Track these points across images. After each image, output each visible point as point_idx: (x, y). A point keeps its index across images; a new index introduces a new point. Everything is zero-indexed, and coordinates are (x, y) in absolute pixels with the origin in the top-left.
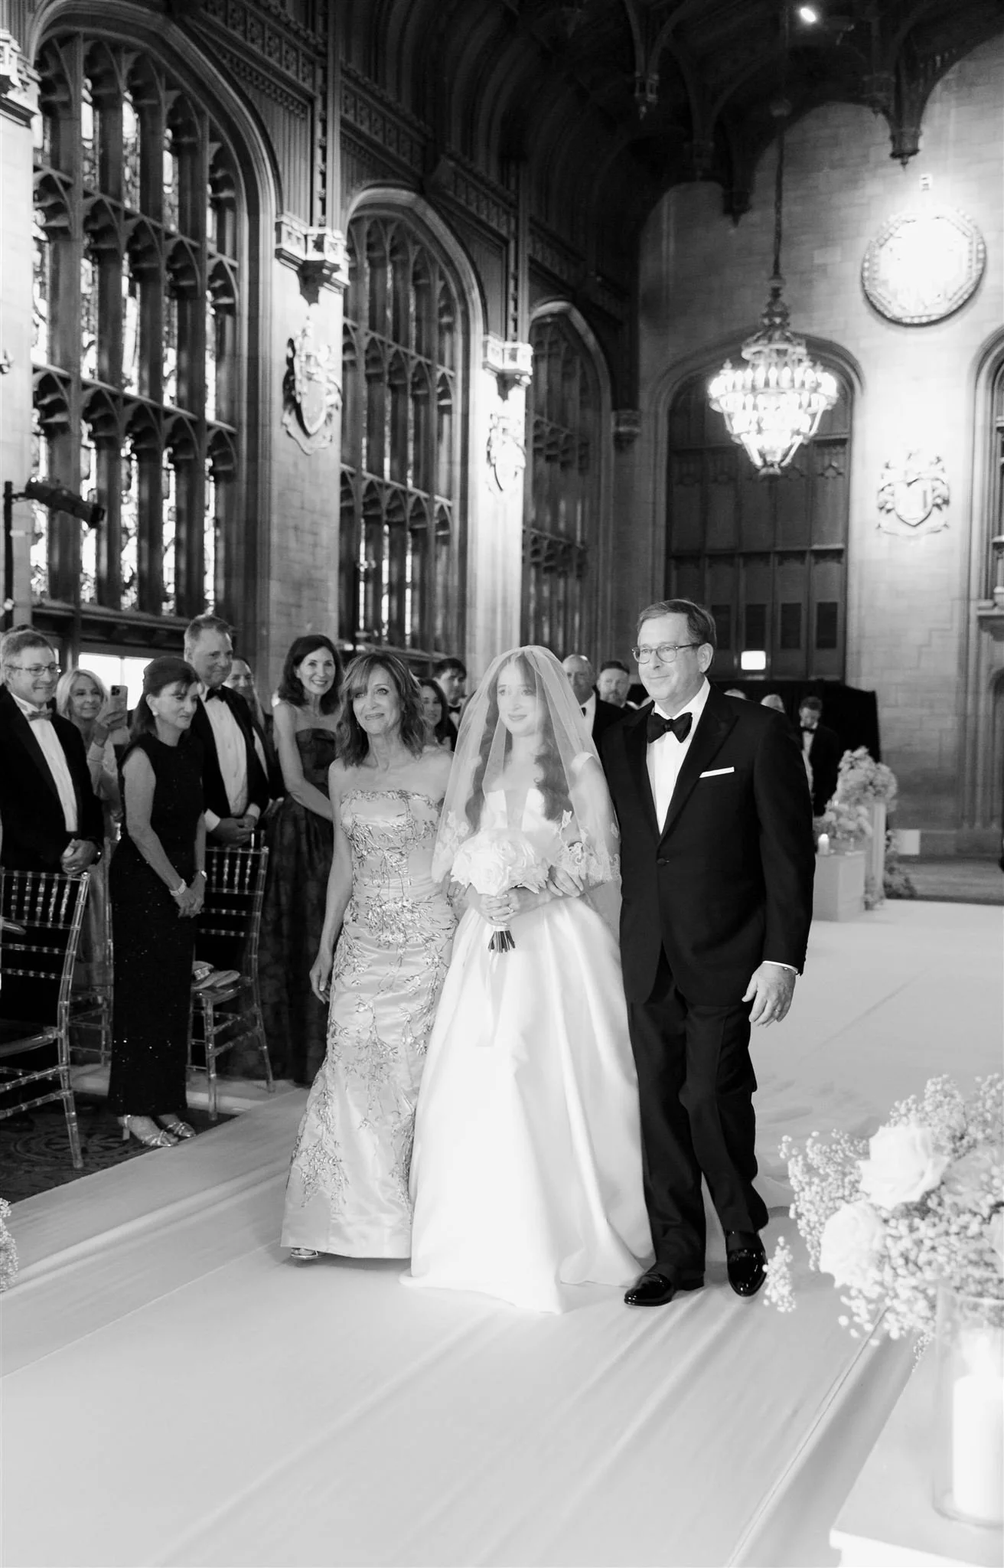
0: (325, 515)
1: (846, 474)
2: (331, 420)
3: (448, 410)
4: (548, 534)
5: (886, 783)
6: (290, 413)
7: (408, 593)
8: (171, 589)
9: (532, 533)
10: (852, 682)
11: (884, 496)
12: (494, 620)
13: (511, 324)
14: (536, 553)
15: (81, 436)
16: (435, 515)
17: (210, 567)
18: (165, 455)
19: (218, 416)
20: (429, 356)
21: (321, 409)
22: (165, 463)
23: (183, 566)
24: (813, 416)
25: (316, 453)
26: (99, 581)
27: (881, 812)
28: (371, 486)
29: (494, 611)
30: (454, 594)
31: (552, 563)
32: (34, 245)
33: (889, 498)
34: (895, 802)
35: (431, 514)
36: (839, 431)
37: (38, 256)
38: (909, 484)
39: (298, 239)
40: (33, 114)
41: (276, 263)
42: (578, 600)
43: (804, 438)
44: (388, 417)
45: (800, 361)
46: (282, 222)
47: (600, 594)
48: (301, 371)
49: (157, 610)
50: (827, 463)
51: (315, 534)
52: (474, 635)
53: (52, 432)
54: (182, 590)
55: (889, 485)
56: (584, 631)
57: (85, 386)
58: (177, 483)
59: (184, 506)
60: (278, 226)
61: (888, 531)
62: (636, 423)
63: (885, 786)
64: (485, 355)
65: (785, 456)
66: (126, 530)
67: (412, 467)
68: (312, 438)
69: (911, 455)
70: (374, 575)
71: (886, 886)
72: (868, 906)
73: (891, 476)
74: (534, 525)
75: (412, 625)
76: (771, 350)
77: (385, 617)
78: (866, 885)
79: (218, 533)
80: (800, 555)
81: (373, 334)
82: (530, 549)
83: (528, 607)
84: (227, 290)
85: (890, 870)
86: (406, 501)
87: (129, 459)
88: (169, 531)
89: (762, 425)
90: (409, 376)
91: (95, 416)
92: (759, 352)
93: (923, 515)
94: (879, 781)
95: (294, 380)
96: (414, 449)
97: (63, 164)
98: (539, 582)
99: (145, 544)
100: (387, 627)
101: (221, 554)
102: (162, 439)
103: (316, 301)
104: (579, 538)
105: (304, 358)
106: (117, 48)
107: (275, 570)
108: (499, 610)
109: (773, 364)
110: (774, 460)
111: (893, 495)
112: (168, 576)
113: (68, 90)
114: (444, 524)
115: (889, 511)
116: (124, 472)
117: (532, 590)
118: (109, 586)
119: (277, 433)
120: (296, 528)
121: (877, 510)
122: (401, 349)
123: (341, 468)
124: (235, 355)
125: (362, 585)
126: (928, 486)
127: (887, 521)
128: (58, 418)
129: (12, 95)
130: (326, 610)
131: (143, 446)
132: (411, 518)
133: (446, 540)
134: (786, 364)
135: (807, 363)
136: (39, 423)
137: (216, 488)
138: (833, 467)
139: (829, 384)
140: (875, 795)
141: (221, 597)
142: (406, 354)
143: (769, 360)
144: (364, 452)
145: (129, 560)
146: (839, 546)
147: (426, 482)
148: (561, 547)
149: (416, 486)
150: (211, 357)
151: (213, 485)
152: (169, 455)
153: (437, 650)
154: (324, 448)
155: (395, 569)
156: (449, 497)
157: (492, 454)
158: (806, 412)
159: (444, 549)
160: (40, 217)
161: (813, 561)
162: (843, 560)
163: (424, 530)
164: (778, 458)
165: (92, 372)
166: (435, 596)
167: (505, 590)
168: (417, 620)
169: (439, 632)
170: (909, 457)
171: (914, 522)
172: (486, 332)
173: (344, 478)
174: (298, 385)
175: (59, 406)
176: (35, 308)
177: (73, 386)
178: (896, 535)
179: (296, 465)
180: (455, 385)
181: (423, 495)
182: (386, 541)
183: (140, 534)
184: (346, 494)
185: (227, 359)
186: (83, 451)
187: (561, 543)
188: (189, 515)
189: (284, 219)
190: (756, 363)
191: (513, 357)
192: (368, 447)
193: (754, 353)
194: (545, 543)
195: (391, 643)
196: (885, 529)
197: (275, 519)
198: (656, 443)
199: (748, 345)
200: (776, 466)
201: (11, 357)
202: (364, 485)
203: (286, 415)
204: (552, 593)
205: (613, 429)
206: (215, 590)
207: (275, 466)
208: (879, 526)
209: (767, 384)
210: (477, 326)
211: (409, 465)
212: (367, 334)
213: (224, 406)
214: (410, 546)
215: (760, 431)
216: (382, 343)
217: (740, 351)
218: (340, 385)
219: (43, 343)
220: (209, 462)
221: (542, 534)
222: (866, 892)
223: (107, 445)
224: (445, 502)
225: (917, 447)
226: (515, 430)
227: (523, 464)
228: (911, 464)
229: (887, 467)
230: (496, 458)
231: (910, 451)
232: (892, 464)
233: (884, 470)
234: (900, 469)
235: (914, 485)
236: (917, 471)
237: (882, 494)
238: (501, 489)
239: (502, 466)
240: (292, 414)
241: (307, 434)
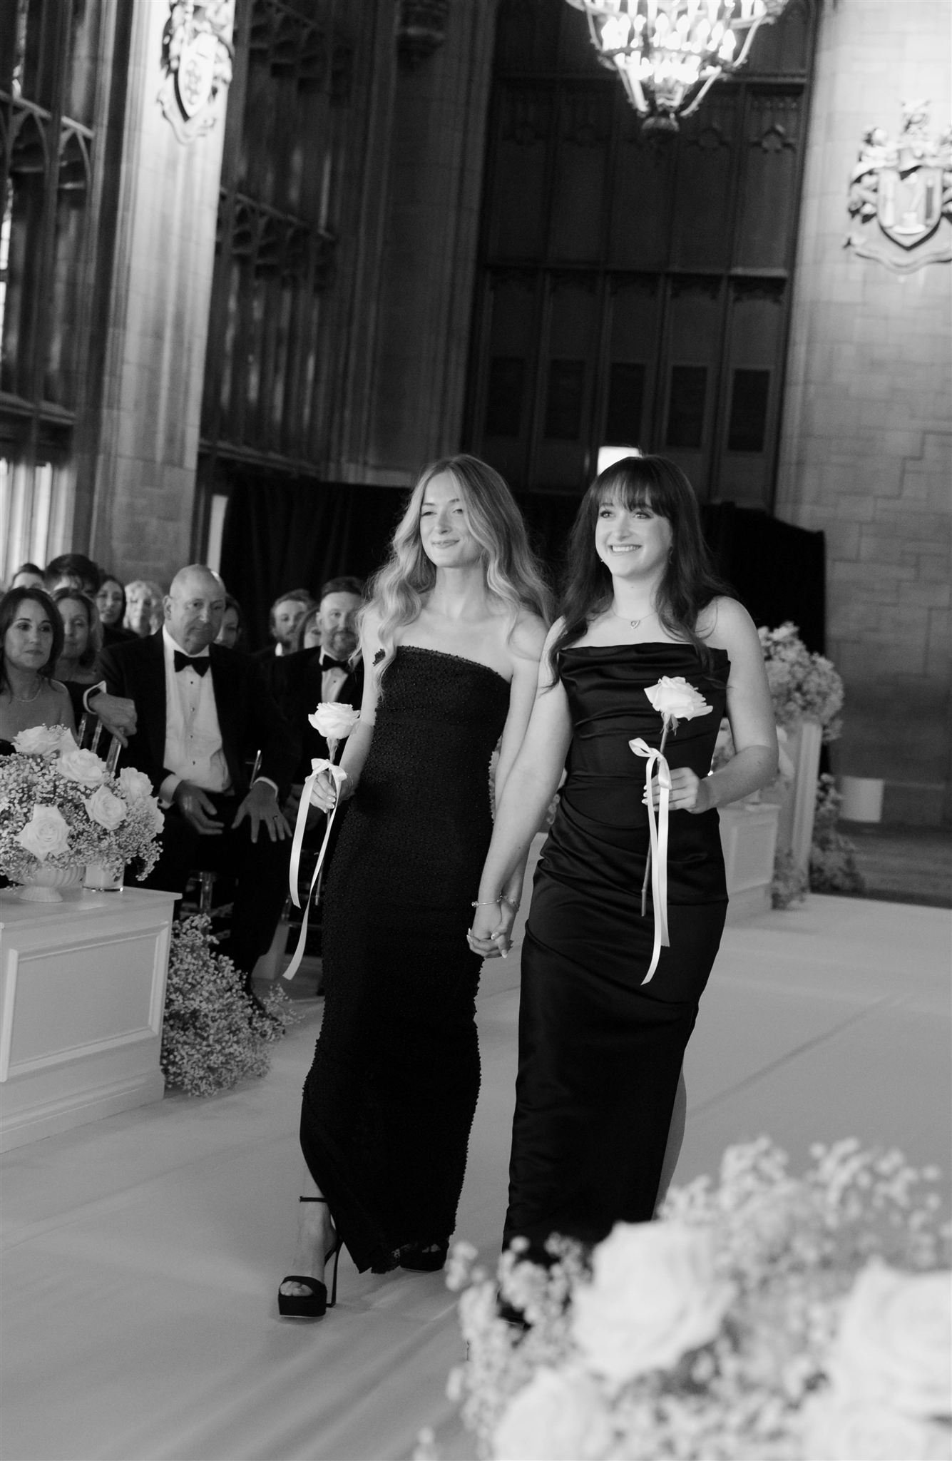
1: (799, 148)
4: (266, 207)
5: (824, 688)
9: (238, 202)
10: (784, 513)
11: (860, 191)
12: (157, 352)
14: (242, 238)
16: (61, 151)
27: (812, 738)
29: (158, 336)
30: (87, 298)
31: (270, 260)
33: (869, 196)
34: (838, 724)
35: (53, 149)
36: (793, 71)
38: (904, 175)
42: (314, 330)
43: (724, 71)
47: (355, 328)
50: (766, 127)
52: (120, 377)
55: (871, 173)
56: (322, 388)
61: (865, 253)
62: (438, 23)
63: (824, 695)
65: (689, 98)
67: (22, 60)
69: (910, 123)
71: (814, 869)
72: (778, 902)
73: (876, 158)
74: (243, 187)
78: (777, 864)
82: (233, 231)
83: (223, 334)
85: (821, 841)
86: (7, 121)
93: (922, 230)
94: (813, 683)
96: (29, 27)
98: (245, 295)
104: (323, 221)
108: (168, 333)
110: (668, 103)
111: (875, 190)
114: (77, 169)
115: (867, 218)
117: (232, 304)
121: (848, 216)
126: (935, 180)
127: (863, 236)
132: (15, 152)
133: (79, 200)
138: (778, 133)
140: (804, 708)
146: (779, 272)
147: (47, 86)
148: (290, 232)
149: (27, 94)
153: (49, 398)
156: (89, 121)
157: (175, 49)
158: (728, 26)
159: (74, 215)
161: (732, 295)
162: (784, 298)
163: (39, 177)
164: (676, 102)
166: (51, 300)
167: (181, 295)
169: (55, 365)
170: (907, 127)
171: (908, 242)
178: (877, 261)
181: (39, 112)
187: (290, 224)
194: (262, 222)
196: (859, 250)
198: (472, 60)
200: (672, 116)
204: (267, 312)
205: (396, 31)
208: (849, 244)
211: (19, 56)
214: (10, 203)
221: (254, 204)
222: (776, 877)
224: (81, 129)
225: (923, 110)
226: (217, 12)
227: (228, 75)
228: (908, 140)
229: (869, 141)
230: (179, 58)
231: (908, 117)
232: (878, 136)
233: (863, 146)
234: (892, 147)
235: (913, 175)
236: (919, 154)
237: (857, 187)
238: (186, 117)
239: (189, 73)
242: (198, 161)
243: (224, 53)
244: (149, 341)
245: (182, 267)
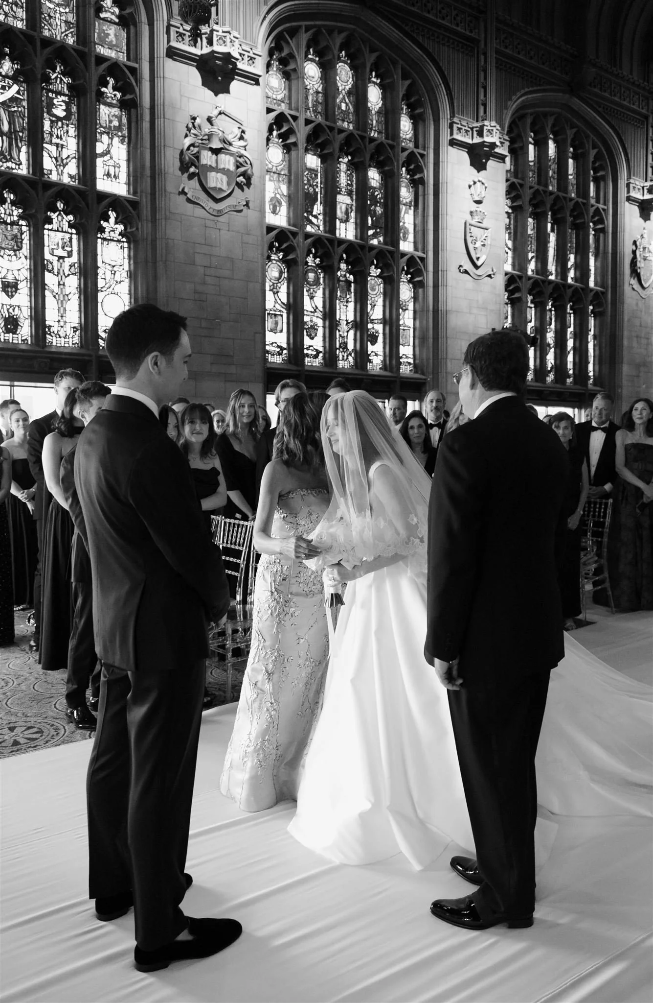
6: (634, 279)
8: (571, 372)
15: (528, 302)
17: (591, 360)
18: (569, 306)
19: (596, 285)
22: (569, 310)
23: (577, 360)
25: (648, 297)
26: (535, 370)
32: (506, 216)
37: (507, 221)
39: (639, 189)
40: (506, 156)
41: (627, 204)
46: (630, 183)
48: (640, 256)
49: (564, 382)
51: (648, 339)
53: (515, 301)
54: (577, 372)
57: (530, 278)
58: (574, 320)
59: (578, 330)
60: (628, 185)
66: (549, 345)
68: (646, 290)
79: (596, 342)
84: (601, 221)
87: (550, 310)
88: (570, 343)
91: (534, 292)
95: (636, 262)
97: (520, 176)
99: (558, 351)
101: (597, 352)
102: (567, 299)
103: (649, 219)
105: (642, 250)
106: (545, 115)
107: (625, 360)
112: (570, 366)
113: (523, 141)
116: (548, 317)
118: (541, 371)
119: (627, 289)
120: (637, 337)
124: (605, 252)
128: (517, 295)
129: (497, 150)
131: (557, 303)
136: (508, 298)
137: (595, 320)
141: (597, 374)
145: (550, 358)
150: (592, 255)
151: (593, 318)
152: (571, 306)
160: (509, 202)
165: (532, 271)
174: (638, 264)
175: (517, 289)
176: (506, 245)
177: (524, 279)
179: (637, 304)
183: (556, 347)
185: (601, 255)
186: (528, 309)
188: (581, 335)
189: (632, 181)
197: (626, 333)
201: (495, 271)
203: (632, 279)
206: (594, 371)
207: (626, 306)
213: (599, 279)
219: (510, 261)
220: (591, 308)
223: (540, 306)
240: (636, 279)
241: (643, 288)
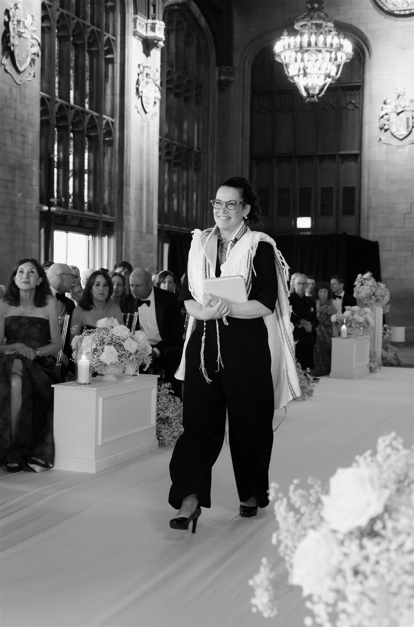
0: (31, 124)
1: (360, 108)
2: (34, 64)
3: (111, 61)
4: (175, 142)
5: (383, 294)
6: (7, 58)
7: (86, 176)
9: (166, 141)
10: (364, 235)
11: (383, 121)
12: (141, 194)
13: (152, 8)
14: (168, 154)
16: (103, 127)
20: (99, 26)
21: (28, 56)
24: (338, 66)
25: (24, 83)
27: (380, 312)
28: (61, 107)
29: (141, 189)
30: (116, 179)
31: (179, 161)
33: (387, 122)
34: (389, 306)
35: (101, 126)
36: (357, 81)
38: (398, 114)
42: (195, 185)
43: (333, 80)
44: (72, 64)
45: (330, 31)
47: (209, 182)
48: (14, 30)
50: (349, 101)
51: (24, 136)
52: (129, 204)
55: (386, 114)
56: (199, 204)
61: (386, 142)
62: (231, 74)
63: (383, 297)
64: (135, 27)
67: (88, 97)
68: (22, 74)
70: (63, 164)
71: (383, 358)
72: (371, 370)
73: (388, 109)
74: (167, 136)
75: (88, 197)
76: (312, 24)
77: (71, 191)
78: (371, 357)
80: (332, 157)
81: (62, 10)
82: (165, 151)
83: (164, 187)
85: (385, 348)
86: (84, 118)
89: (306, 71)
90: (86, 38)
92: (305, 25)
93: (406, 133)
94: (379, 292)
95: (9, 36)
96: (90, 85)
98: (170, 173)
100: (72, 197)
104: (196, 146)
105: (15, 23)
108: (145, 188)
109: (313, 33)
110: (314, 93)
111: (388, 120)
114: (109, 133)
115: (386, 130)
117: (166, 177)
120: (11, 132)
121: (379, 130)
122: (81, 21)
123: (41, 95)
125: (56, 170)
126: (409, 115)
127: (385, 137)
130: (32, 185)
132: (88, 129)
133: (111, 144)
134: (321, 33)
135: (334, 33)
138: (352, 103)
139: (348, 46)
140: (376, 302)
142: (84, 25)
143: (311, 31)
144: (57, 85)
146: (356, 152)
147: (97, 105)
148: (184, 151)
149: (90, 108)
153: (105, 213)
154: (30, 81)
155: (77, 161)
156: (112, 116)
157: (140, 89)
158: (333, 64)
159: (109, 149)
161: (340, 161)
162: (359, 161)
163: (96, 137)
164: (316, 92)
166: (103, 179)
167: (148, 174)
168: (91, 193)
169: (106, 201)
170: (398, 97)
171: (401, 137)
172: (136, 13)
173: (43, 101)
174: (12, 40)
178: (390, 145)
179: (11, 91)
180: (116, 46)
181: (95, 114)
182: (72, 143)
184: (44, 112)
187: (184, 148)
190: (303, 31)
191: (153, 29)
192: (59, 83)
193: (302, 26)
194: (174, 148)
195: (75, 207)
196: (384, 141)
198: (244, 87)
199: (298, 21)
200: (316, 97)
202: (57, 106)
203: (4, 58)
204: (178, 179)
205: (217, 78)
208: (380, 140)
209: (309, 44)
210: (130, 9)
211: (87, 95)
212: (58, 10)
214: (87, 146)
215: (305, 74)
216: (68, 16)
217: (293, 24)
218: (40, 41)
221: (171, 141)
222: (370, 361)
224: (110, 119)
225: (403, 91)
226: (154, 75)
227: (159, 97)
228: (399, 102)
229: (385, 103)
230: (142, 92)
231: (398, 93)
232: (388, 101)
233: (383, 105)
234: (393, 104)
235: (401, 114)
236: (403, 106)
237: (382, 119)
238: (146, 112)
239: (146, 97)
240: (9, 58)
241: (18, 71)
242: (151, 128)
243: (157, 89)
244: (138, 191)
245: (148, 164)
